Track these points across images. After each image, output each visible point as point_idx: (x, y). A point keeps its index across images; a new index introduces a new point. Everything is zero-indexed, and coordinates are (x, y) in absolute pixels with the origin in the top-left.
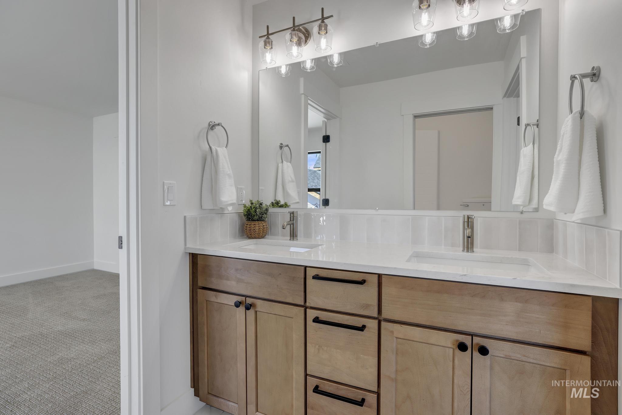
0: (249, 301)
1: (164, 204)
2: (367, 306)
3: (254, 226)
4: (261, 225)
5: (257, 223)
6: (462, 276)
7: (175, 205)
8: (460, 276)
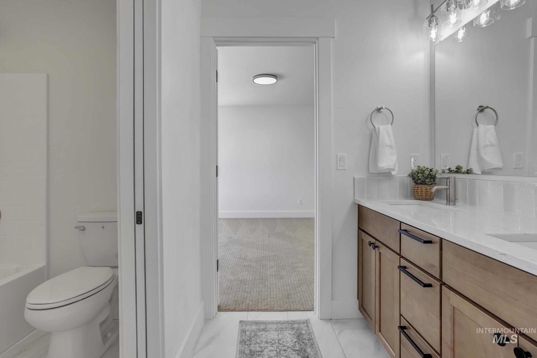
0: (378, 244)
1: (337, 168)
2: (432, 266)
3: (417, 189)
4: (424, 188)
5: (420, 186)
6: (501, 254)
7: (346, 170)
8: (499, 254)
